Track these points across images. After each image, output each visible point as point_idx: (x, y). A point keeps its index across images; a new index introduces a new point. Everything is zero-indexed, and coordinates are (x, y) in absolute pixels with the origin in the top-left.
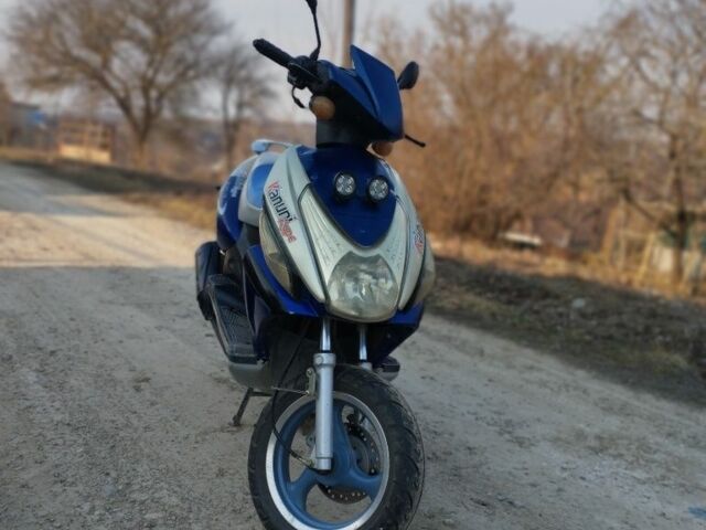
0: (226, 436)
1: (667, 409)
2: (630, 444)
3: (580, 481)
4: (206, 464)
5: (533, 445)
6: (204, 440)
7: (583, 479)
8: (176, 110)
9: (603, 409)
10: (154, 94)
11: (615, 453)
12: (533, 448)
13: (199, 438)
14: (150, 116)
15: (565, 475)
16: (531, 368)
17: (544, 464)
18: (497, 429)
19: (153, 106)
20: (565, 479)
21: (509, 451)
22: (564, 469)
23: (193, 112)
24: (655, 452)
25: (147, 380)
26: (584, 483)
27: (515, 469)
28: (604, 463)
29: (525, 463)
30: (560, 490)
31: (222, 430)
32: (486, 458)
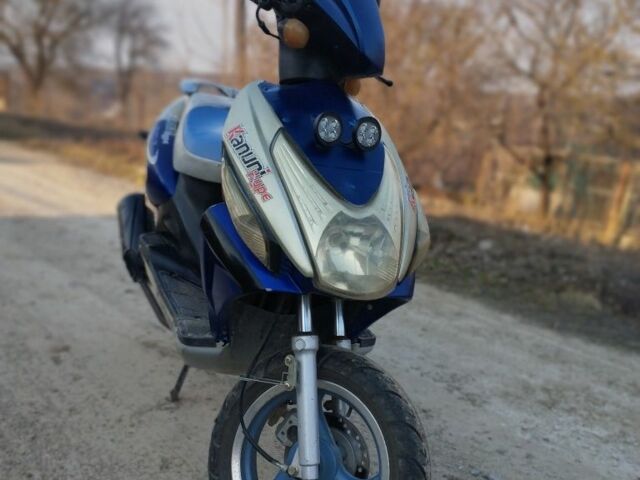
0: (164, 415)
1: (598, 354)
2: (577, 395)
3: (545, 444)
4: (147, 455)
5: (485, 402)
6: (140, 422)
7: (547, 440)
8: (70, 59)
9: (541, 357)
10: (47, 41)
11: (566, 407)
12: (487, 407)
13: (135, 421)
14: (43, 63)
15: (528, 436)
16: (459, 315)
17: (503, 425)
18: (445, 385)
19: (47, 53)
20: (529, 442)
21: (464, 411)
22: (524, 430)
23: (86, 60)
24: (604, 403)
25: (66, 349)
26: (550, 446)
27: (476, 432)
28: (561, 419)
29: (484, 425)
30: (529, 456)
31: (159, 407)
32: (445, 422)
